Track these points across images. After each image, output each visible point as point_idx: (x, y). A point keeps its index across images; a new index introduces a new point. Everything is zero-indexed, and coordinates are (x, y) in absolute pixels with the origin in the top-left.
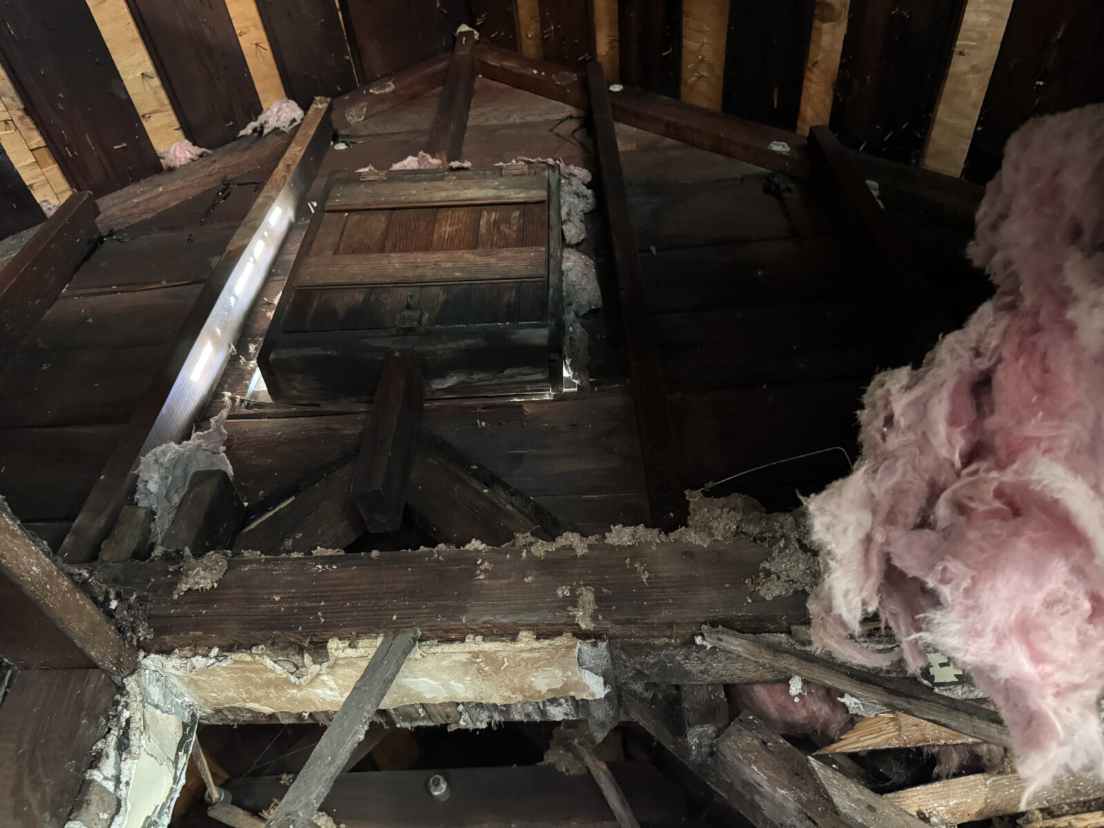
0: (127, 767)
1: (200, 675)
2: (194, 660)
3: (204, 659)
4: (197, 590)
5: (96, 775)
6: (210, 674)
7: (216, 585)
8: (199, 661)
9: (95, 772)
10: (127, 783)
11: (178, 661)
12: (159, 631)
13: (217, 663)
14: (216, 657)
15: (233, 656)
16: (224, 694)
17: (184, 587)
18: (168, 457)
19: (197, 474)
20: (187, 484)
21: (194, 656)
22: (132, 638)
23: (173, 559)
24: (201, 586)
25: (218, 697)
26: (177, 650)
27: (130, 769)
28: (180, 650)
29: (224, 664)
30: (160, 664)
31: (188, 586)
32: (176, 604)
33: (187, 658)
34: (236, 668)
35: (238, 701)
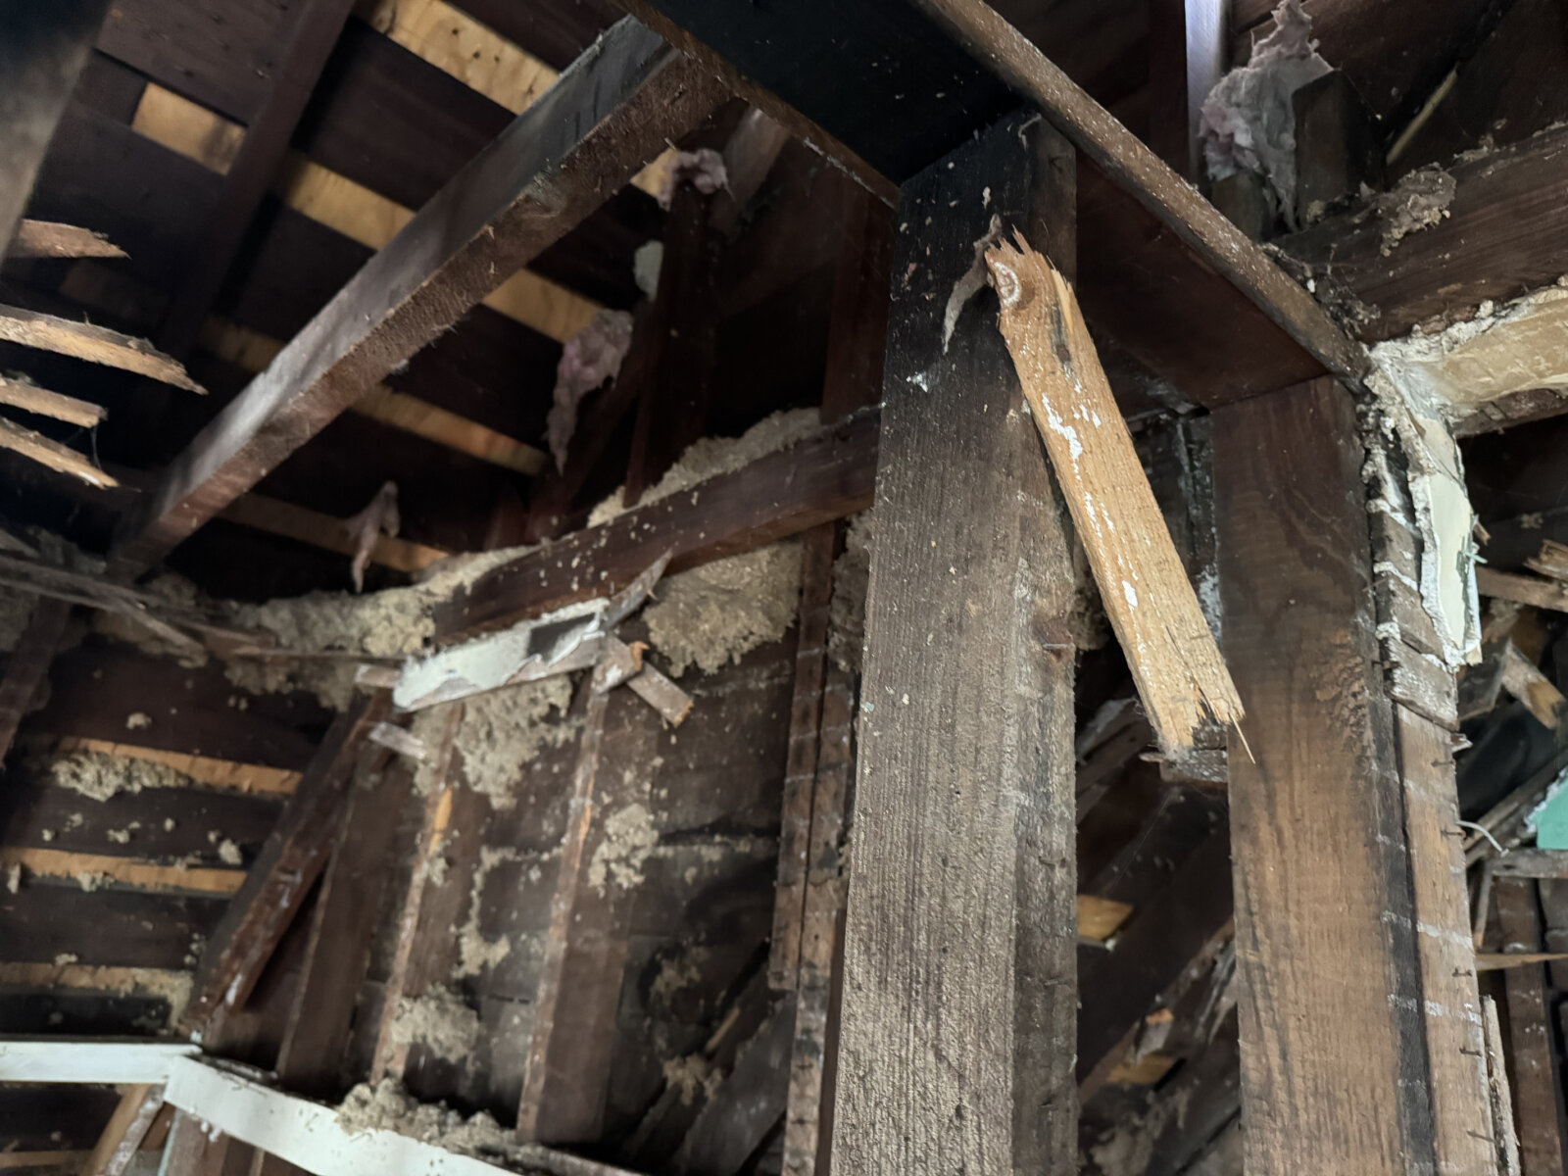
0: (1419, 488)
1: (1467, 351)
2: (1453, 331)
3: (1471, 325)
4: (1421, 230)
5: (1382, 505)
6: (1488, 344)
7: (1447, 214)
8: (1462, 330)
9: (1380, 502)
10: (1427, 510)
11: (1424, 342)
12: (1387, 304)
13: (1501, 321)
14: (1493, 315)
15: (1532, 300)
16: (1506, 373)
17: (1397, 234)
18: (1243, 91)
19: (1298, 95)
20: (1291, 114)
21: (1451, 324)
22: (1352, 326)
23: (1348, 208)
24: (1426, 221)
25: (1493, 381)
26: (1417, 327)
27: (1424, 491)
28: (1422, 325)
29: (1514, 318)
30: (1398, 355)
31: (1404, 229)
32: (1391, 263)
33: (1438, 332)
34: (1540, 319)
35: (1529, 378)
